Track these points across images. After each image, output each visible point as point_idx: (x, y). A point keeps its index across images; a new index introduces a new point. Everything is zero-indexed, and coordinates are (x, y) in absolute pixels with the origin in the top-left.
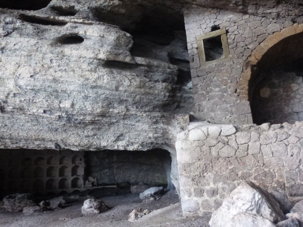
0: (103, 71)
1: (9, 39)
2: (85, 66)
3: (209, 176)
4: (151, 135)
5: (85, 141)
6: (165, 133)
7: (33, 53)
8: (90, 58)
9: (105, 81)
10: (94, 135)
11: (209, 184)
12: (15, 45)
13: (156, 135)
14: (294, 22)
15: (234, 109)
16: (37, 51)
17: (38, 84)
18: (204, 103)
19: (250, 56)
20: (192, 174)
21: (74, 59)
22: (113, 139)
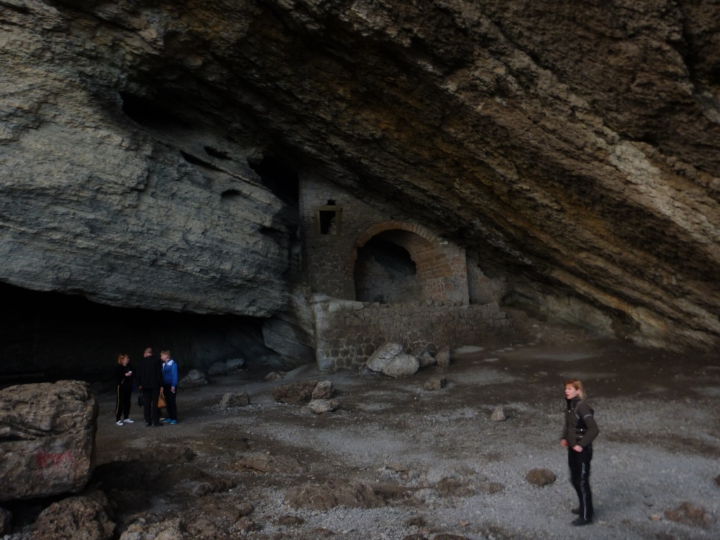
0: (259, 237)
1: (182, 186)
2: (248, 230)
3: (343, 341)
4: (280, 303)
5: (224, 305)
6: (290, 301)
7: (203, 206)
8: (254, 223)
9: (260, 247)
10: (232, 299)
11: (343, 347)
12: (186, 193)
13: (283, 303)
14: (392, 218)
15: (342, 285)
16: (207, 204)
17: (208, 242)
18: (317, 275)
19: (358, 239)
20: (330, 339)
21: (238, 220)
22: (247, 303)
